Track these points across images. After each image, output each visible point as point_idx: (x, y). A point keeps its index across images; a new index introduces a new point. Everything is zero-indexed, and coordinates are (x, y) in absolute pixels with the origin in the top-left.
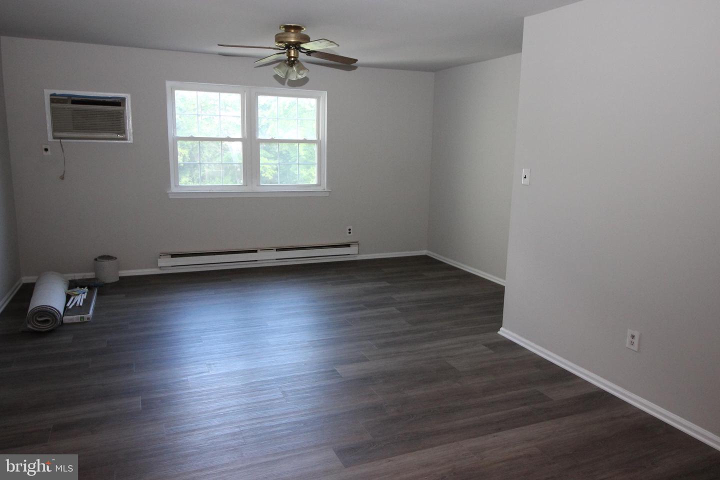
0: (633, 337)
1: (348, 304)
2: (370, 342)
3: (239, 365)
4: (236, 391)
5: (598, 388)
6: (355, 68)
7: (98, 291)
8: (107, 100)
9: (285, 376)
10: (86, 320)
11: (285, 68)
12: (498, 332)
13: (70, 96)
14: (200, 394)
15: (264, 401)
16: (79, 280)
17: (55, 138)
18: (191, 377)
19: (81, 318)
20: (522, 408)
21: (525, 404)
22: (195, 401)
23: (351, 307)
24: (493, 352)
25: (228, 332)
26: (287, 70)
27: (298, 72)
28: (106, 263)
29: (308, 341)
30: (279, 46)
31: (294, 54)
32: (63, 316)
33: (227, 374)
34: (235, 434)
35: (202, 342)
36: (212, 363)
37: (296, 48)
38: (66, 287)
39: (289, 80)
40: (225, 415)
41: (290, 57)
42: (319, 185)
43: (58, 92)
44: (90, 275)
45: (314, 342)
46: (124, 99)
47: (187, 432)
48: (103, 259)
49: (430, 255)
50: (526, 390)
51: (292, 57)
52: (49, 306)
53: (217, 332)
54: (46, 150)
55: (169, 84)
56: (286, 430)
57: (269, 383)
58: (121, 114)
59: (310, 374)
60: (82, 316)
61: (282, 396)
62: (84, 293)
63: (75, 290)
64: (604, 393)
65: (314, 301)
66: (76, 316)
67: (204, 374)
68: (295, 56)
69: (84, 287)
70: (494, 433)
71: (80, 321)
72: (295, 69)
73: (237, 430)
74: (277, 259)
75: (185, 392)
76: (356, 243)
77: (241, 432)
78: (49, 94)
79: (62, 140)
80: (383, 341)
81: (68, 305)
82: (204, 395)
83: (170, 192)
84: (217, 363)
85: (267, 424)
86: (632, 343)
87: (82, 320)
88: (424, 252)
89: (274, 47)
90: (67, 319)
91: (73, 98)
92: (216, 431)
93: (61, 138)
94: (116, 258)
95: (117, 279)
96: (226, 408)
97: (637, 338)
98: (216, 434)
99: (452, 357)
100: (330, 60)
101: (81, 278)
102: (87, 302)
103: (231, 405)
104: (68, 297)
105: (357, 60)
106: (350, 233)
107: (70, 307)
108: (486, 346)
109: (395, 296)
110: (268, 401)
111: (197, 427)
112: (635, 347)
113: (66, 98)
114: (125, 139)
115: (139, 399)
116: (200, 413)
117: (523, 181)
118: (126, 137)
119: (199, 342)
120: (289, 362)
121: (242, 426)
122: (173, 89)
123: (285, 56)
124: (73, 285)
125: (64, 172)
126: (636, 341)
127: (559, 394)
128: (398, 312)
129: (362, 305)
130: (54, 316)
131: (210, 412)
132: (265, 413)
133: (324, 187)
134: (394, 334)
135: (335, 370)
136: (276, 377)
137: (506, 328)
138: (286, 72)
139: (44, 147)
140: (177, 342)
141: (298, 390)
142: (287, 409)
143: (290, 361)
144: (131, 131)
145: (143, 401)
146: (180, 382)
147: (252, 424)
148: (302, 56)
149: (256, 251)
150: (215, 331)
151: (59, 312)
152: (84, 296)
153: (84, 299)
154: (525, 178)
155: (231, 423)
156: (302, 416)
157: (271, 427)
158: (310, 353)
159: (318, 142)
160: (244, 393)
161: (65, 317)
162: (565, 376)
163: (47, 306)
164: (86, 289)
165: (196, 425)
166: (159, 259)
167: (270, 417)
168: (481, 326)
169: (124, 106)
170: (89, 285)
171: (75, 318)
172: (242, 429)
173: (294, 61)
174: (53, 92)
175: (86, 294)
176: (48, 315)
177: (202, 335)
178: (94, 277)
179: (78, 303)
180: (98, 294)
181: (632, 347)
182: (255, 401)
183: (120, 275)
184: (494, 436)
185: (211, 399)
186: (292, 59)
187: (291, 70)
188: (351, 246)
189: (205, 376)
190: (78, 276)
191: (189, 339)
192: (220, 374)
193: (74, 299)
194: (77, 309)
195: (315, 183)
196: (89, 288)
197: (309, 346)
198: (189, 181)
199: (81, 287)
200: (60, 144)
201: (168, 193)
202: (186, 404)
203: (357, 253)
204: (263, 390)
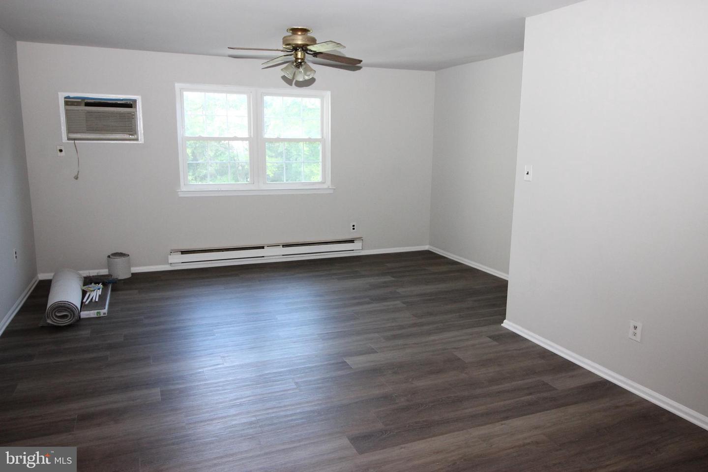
0: (635, 328)
1: (355, 298)
2: (377, 335)
3: (251, 357)
4: (250, 382)
5: (602, 378)
6: (360, 68)
7: (112, 287)
8: (119, 102)
9: (297, 367)
10: (102, 315)
11: (293, 69)
12: (502, 325)
13: (83, 99)
14: (215, 385)
15: (278, 392)
16: (93, 276)
17: (69, 139)
18: (206, 369)
19: (97, 313)
20: (529, 397)
21: (531, 394)
22: (211, 391)
23: (357, 301)
24: (497, 343)
25: (239, 326)
26: (294, 71)
27: (305, 74)
28: (119, 260)
29: (318, 334)
30: (286, 48)
31: (301, 56)
32: (81, 311)
33: (241, 366)
34: (251, 423)
35: (215, 335)
36: (226, 355)
37: (303, 50)
38: (81, 283)
39: (296, 81)
40: (241, 405)
41: (297, 59)
42: (323, 183)
43: (72, 95)
44: (104, 272)
45: (323, 335)
46: (135, 101)
47: (205, 421)
48: (115, 256)
49: (432, 251)
50: (530, 380)
51: (299, 59)
52: (67, 302)
53: (229, 326)
54: (61, 151)
55: (178, 86)
56: (302, 419)
57: (282, 374)
58: (133, 115)
59: (322, 365)
60: (98, 311)
61: (295, 387)
62: (99, 289)
63: (90, 286)
64: (606, 382)
65: (321, 296)
66: (92, 312)
67: (219, 366)
68: (302, 57)
69: (99, 284)
70: (502, 421)
71: (96, 316)
72: (301, 69)
73: (254, 419)
74: (283, 255)
75: (202, 383)
76: (360, 239)
77: (258, 421)
78: (63, 97)
79: (76, 141)
80: (389, 334)
81: (84, 300)
82: (219, 386)
83: (179, 190)
84: (230, 356)
85: (282, 413)
86: (635, 334)
87: (99, 315)
88: (426, 247)
89: (282, 49)
90: (84, 314)
91: (86, 101)
92: (232, 420)
93: (75, 139)
94: (128, 255)
95: (129, 276)
96: (242, 398)
97: (639, 329)
98: (234, 423)
99: (457, 348)
100: (336, 61)
101: (96, 274)
102: (102, 297)
103: (246, 396)
104: (84, 293)
105: (361, 61)
106: (354, 229)
107: (87, 303)
108: (490, 337)
109: (400, 290)
110: (282, 391)
111: (216, 416)
112: (638, 338)
113: (80, 100)
114: (137, 140)
115: (157, 391)
116: (217, 403)
117: (526, 177)
118: (138, 137)
119: (213, 335)
120: (299, 355)
121: (259, 415)
122: (182, 90)
123: (292, 58)
124: (88, 281)
125: (78, 172)
126: (638, 331)
127: (563, 383)
128: (405, 305)
129: (367, 300)
130: (72, 311)
131: (226, 402)
132: (280, 403)
133: (328, 184)
134: (401, 327)
135: (345, 362)
136: (289, 369)
137: (509, 320)
138: (293, 73)
139: (59, 148)
140: (192, 336)
141: (310, 381)
142: (301, 399)
143: (301, 353)
144: (142, 132)
145: (162, 391)
146: (196, 373)
147: (268, 414)
148: (309, 57)
149: (263, 248)
150: (227, 325)
151: (76, 307)
152: (100, 292)
153: (99, 296)
154: (528, 174)
155: (248, 412)
156: (315, 405)
157: (286, 416)
158: (319, 345)
159: (322, 141)
160: (259, 384)
161: (82, 313)
162: (567, 366)
163: (65, 301)
164: (101, 286)
165: (214, 415)
166: (169, 256)
167: (285, 406)
168: (484, 318)
169: (135, 107)
170: (104, 281)
171: (92, 314)
172: (258, 418)
173: (301, 63)
174: (67, 94)
175: (101, 290)
176: (66, 310)
177: (215, 329)
178: (107, 273)
179: (94, 299)
180: (112, 290)
181: (634, 338)
182: (270, 391)
183: (132, 272)
184: (502, 424)
185: (228, 389)
186: (300, 61)
187: (298, 72)
188: (355, 241)
189: (220, 368)
190: (93, 273)
191: (203, 333)
192: (234, 366)
193: (89, 295)
194: (93, 305)
195: (320, 181)
196: (104, 284)
197: (319, 339)
198: (192, 180)
199: (95, 284)
200: (74, 144)
201: (179, 192)
202: (204, 395)
203: (361, 248)
204: (276, 381)
